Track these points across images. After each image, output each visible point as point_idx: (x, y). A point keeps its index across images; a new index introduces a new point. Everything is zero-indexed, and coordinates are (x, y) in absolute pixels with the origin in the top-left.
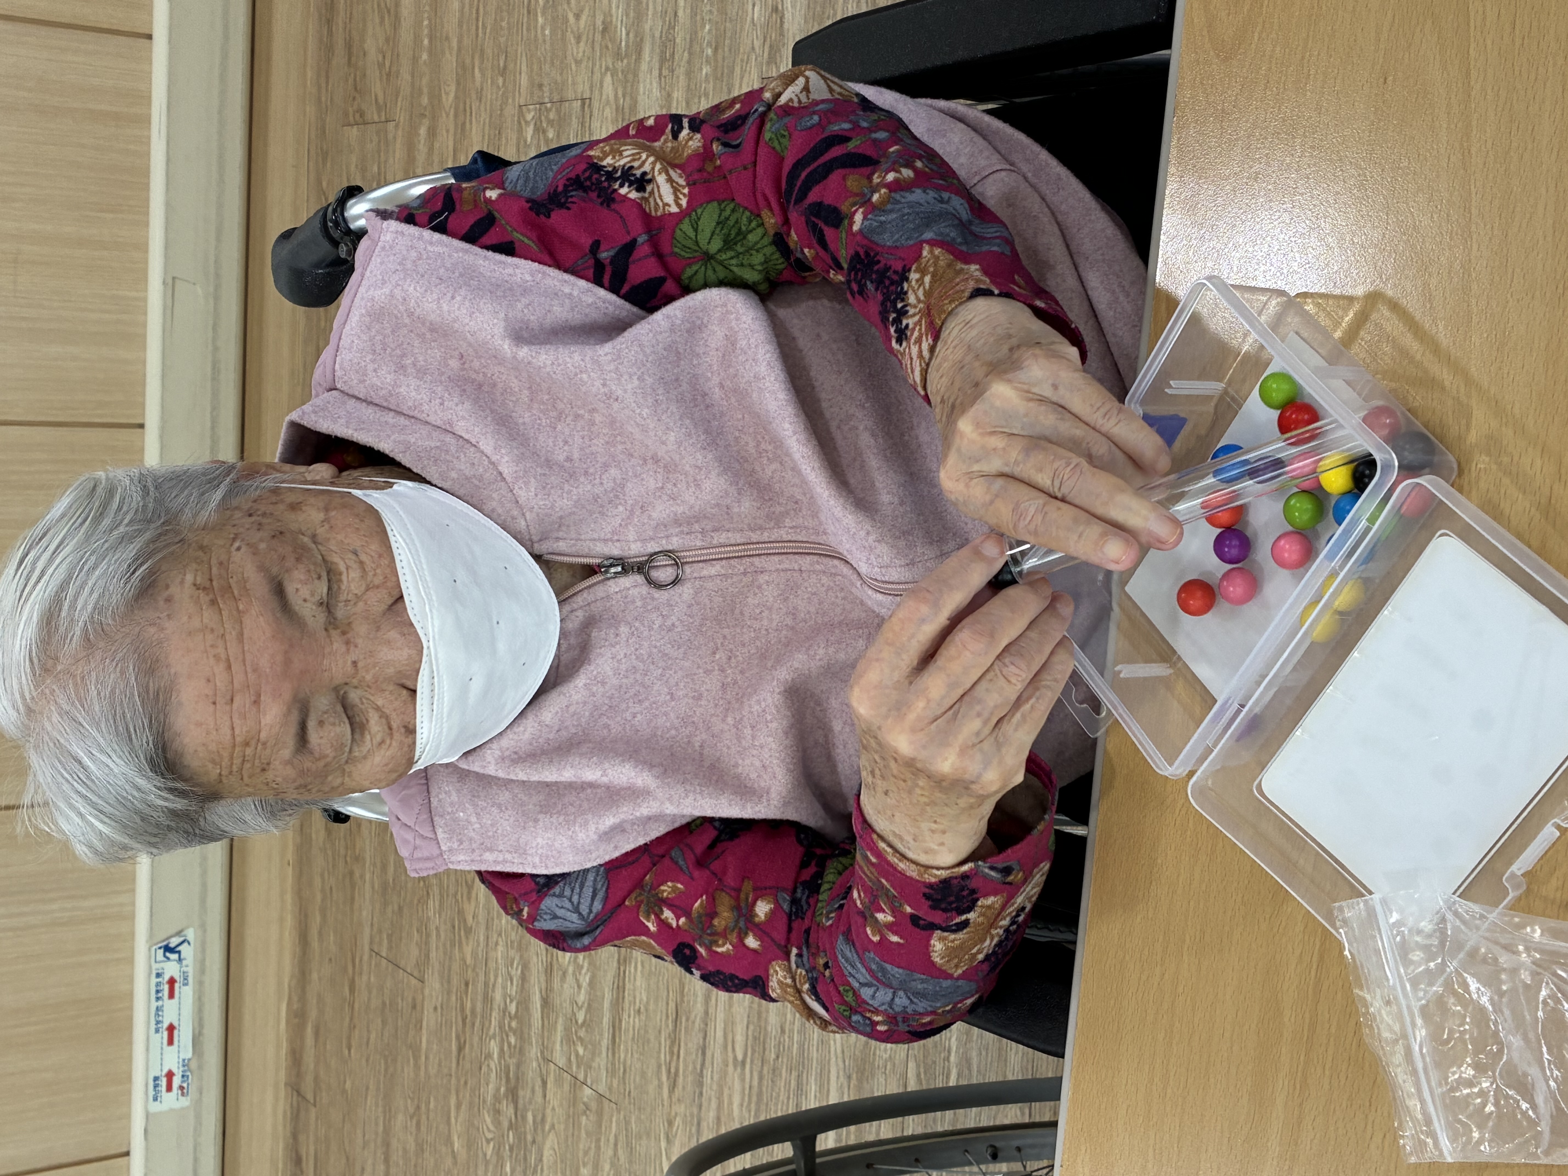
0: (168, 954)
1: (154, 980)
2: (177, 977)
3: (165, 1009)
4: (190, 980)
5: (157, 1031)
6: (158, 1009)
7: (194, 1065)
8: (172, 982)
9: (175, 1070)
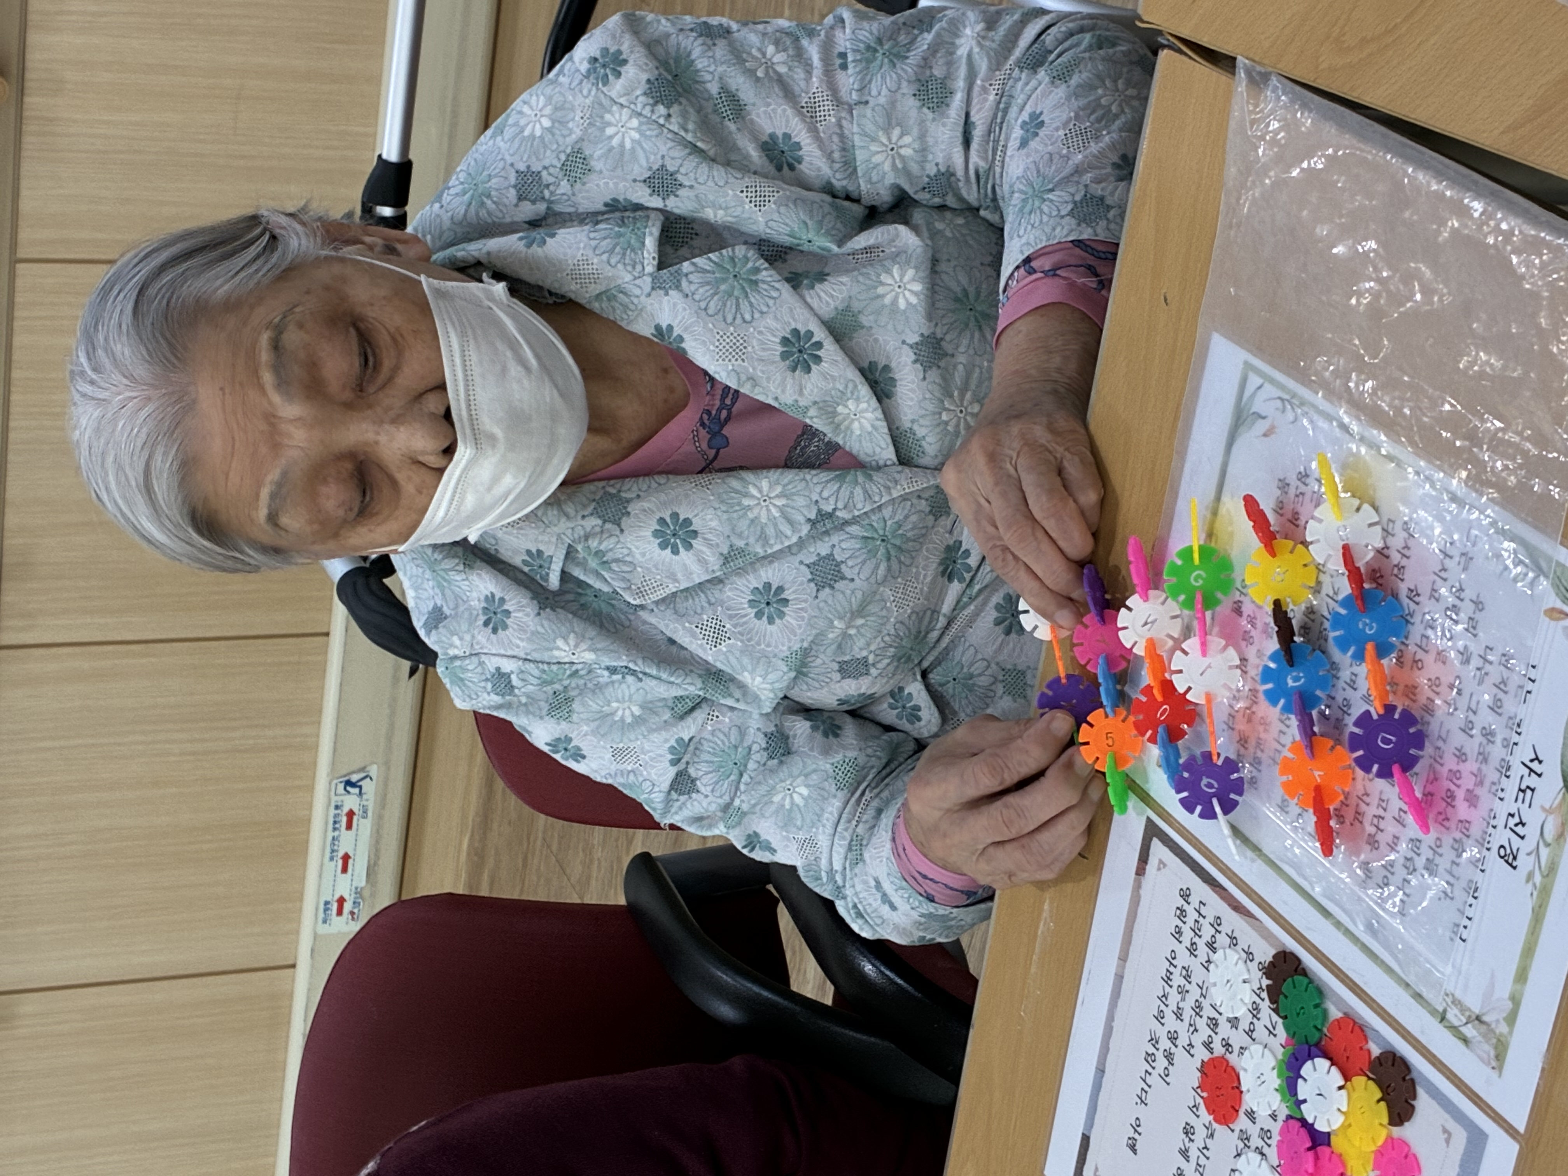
0: (348, 788)
1: (332, 812)
2: (356, 810)
3: (341, 839)
4: (370, 814)
5: (332, 859)
6: (333, 838)
7: (366, 893)
8: (351, 814)
9: (346, 897)
